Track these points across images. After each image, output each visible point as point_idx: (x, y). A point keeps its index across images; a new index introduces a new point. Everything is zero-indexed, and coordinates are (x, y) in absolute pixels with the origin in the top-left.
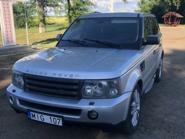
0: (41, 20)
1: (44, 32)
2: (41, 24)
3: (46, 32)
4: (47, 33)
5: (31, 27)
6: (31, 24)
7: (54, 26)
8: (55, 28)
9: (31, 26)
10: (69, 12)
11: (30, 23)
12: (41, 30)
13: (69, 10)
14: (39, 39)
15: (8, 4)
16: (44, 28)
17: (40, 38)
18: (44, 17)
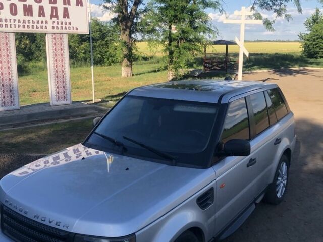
0: (125, 55)
1: (129, 75)
2: (125, 61)
3: (133, 75)
4: (134, 77)
5: (112, 64)
6: (113, 59)
7: (150, 63)
8: (153, 65)
9: (113, 62)
10: (170, 45)
11: (111, 57)
12: (124, 71)
13: (170, 42)
14: (118, 88)
15: (61, 39)
16: (129, 69)
17: (120, 86)
18: (130, 50)
